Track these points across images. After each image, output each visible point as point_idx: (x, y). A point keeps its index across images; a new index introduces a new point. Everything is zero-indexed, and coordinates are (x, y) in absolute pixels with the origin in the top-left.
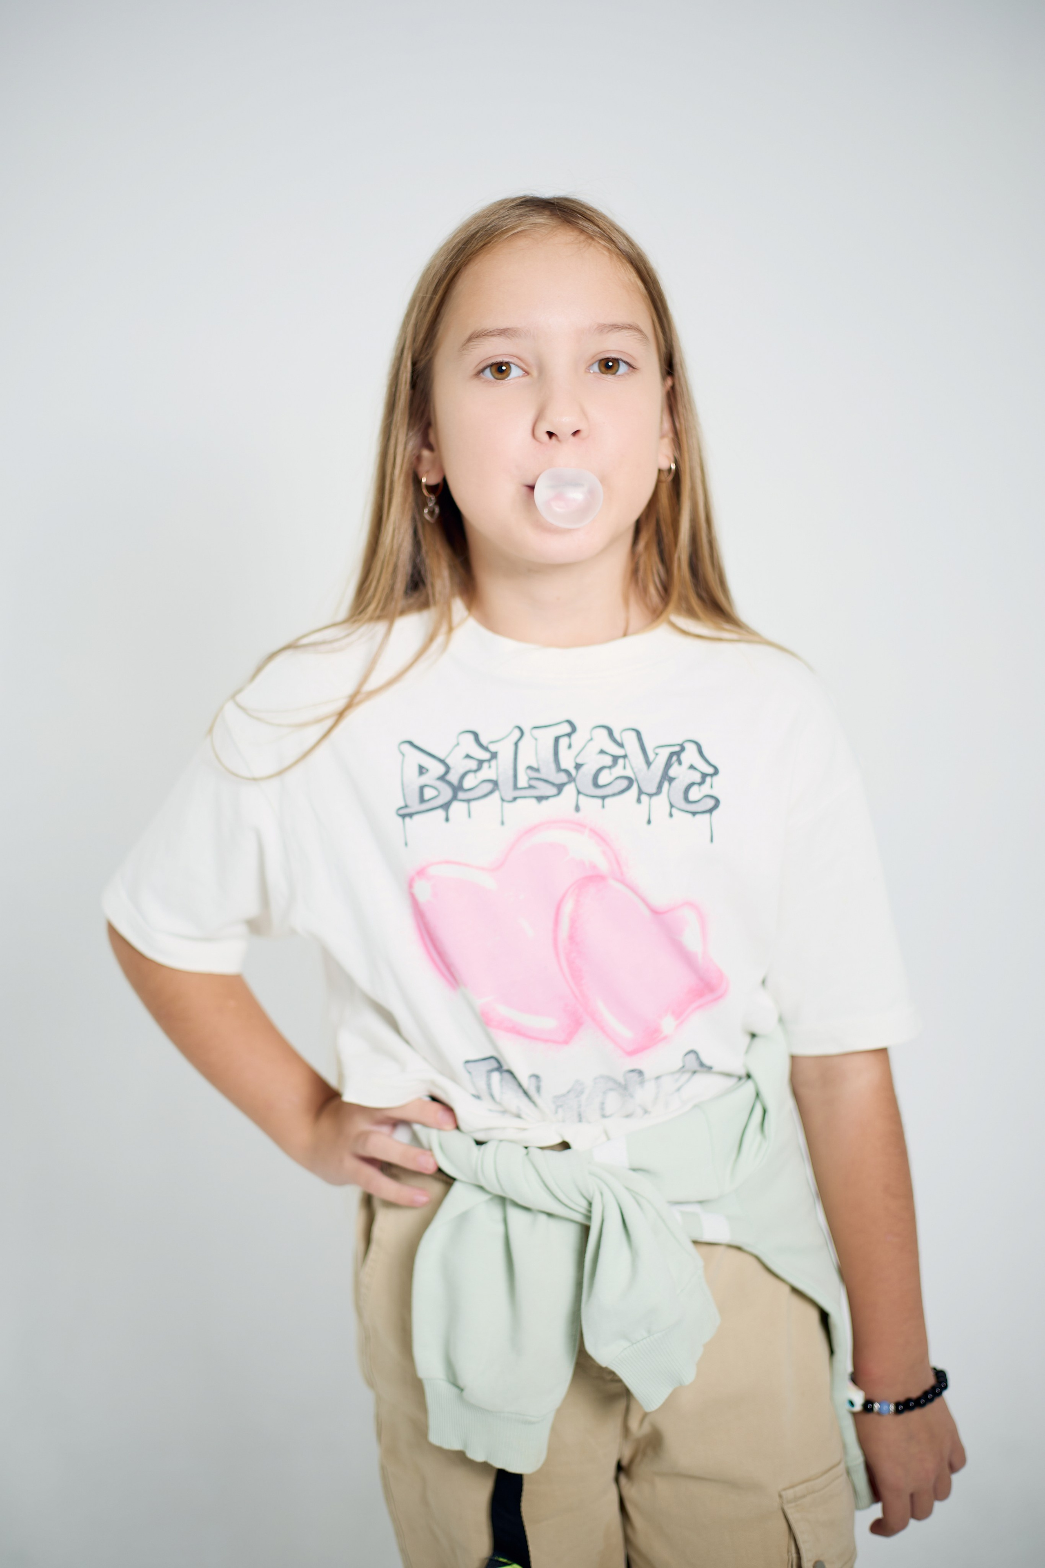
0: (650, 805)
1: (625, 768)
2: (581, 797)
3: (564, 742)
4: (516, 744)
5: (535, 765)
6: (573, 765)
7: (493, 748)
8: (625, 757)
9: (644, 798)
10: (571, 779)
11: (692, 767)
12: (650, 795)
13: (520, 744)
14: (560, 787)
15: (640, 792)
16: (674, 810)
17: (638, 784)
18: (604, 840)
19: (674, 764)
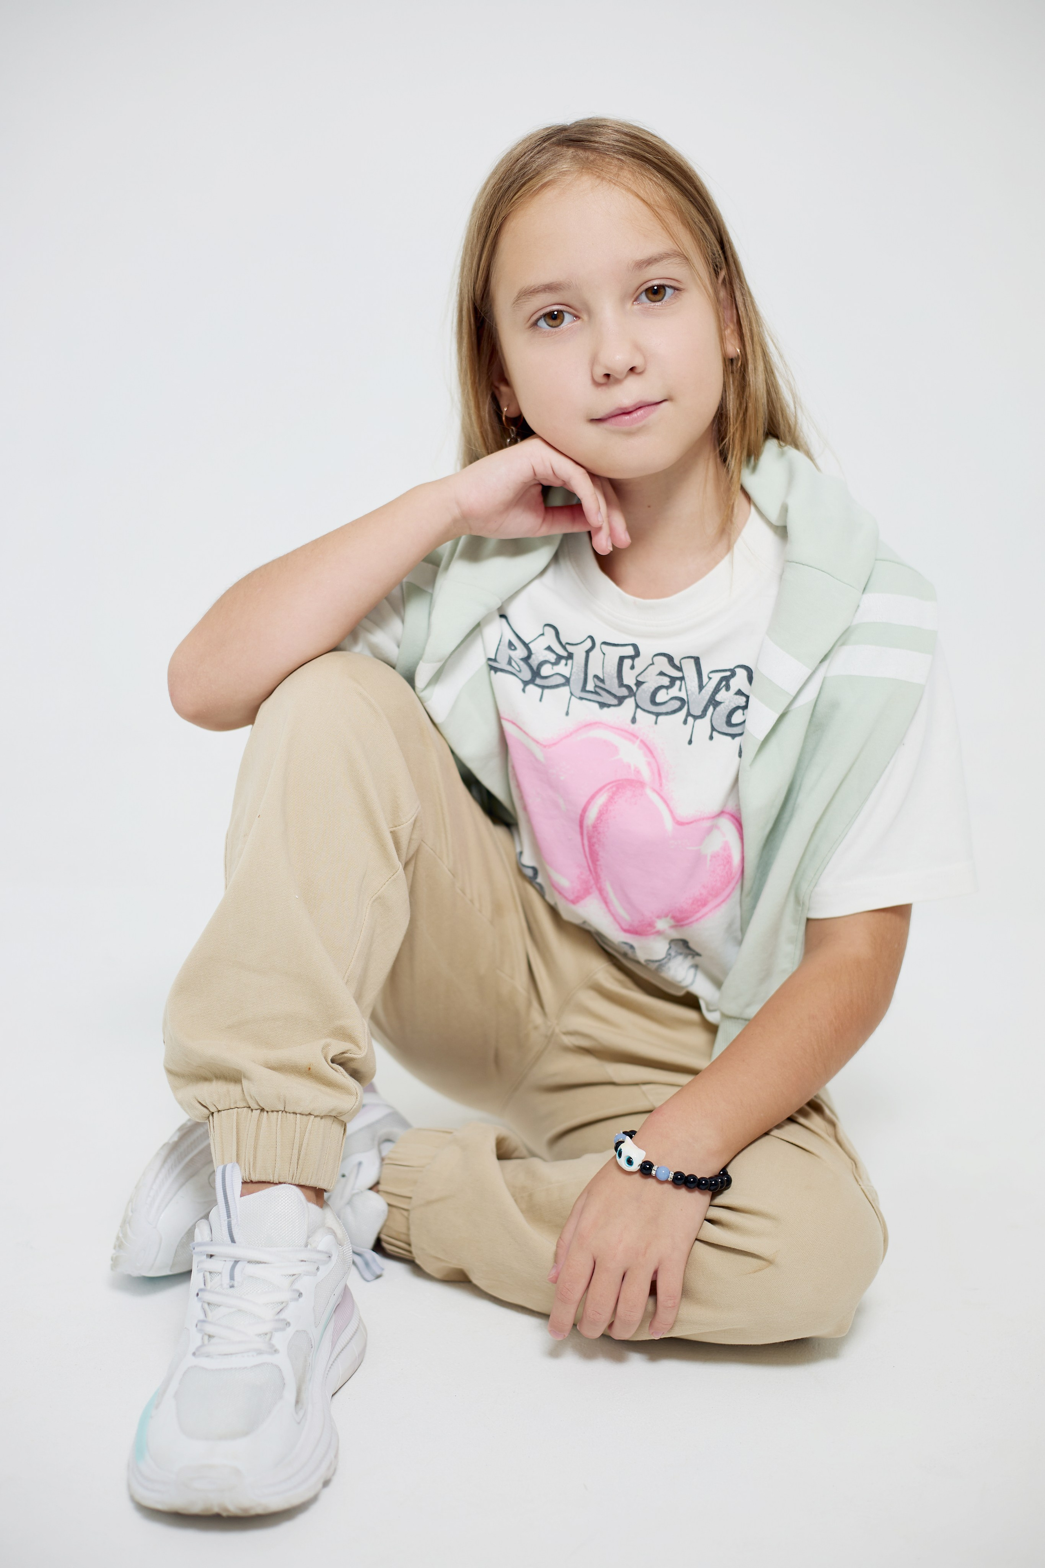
0: (694, 726)
1: (680, 690)
2: (639, 710)
3: (627, 663)
4: (588, 652)
5: (601, 676)
6: (635, 682)
7: (569, 648)
8: (682, 679)
9: (690, 719)
10: (631, 693)
11: (738, 692)
12: (696, 718)
13: (591, 654)
14: (621, 700)
15: (689, 714)
16: (715, 733)
17: (688, 706)
18: (651, 752)
19: (722, 688)
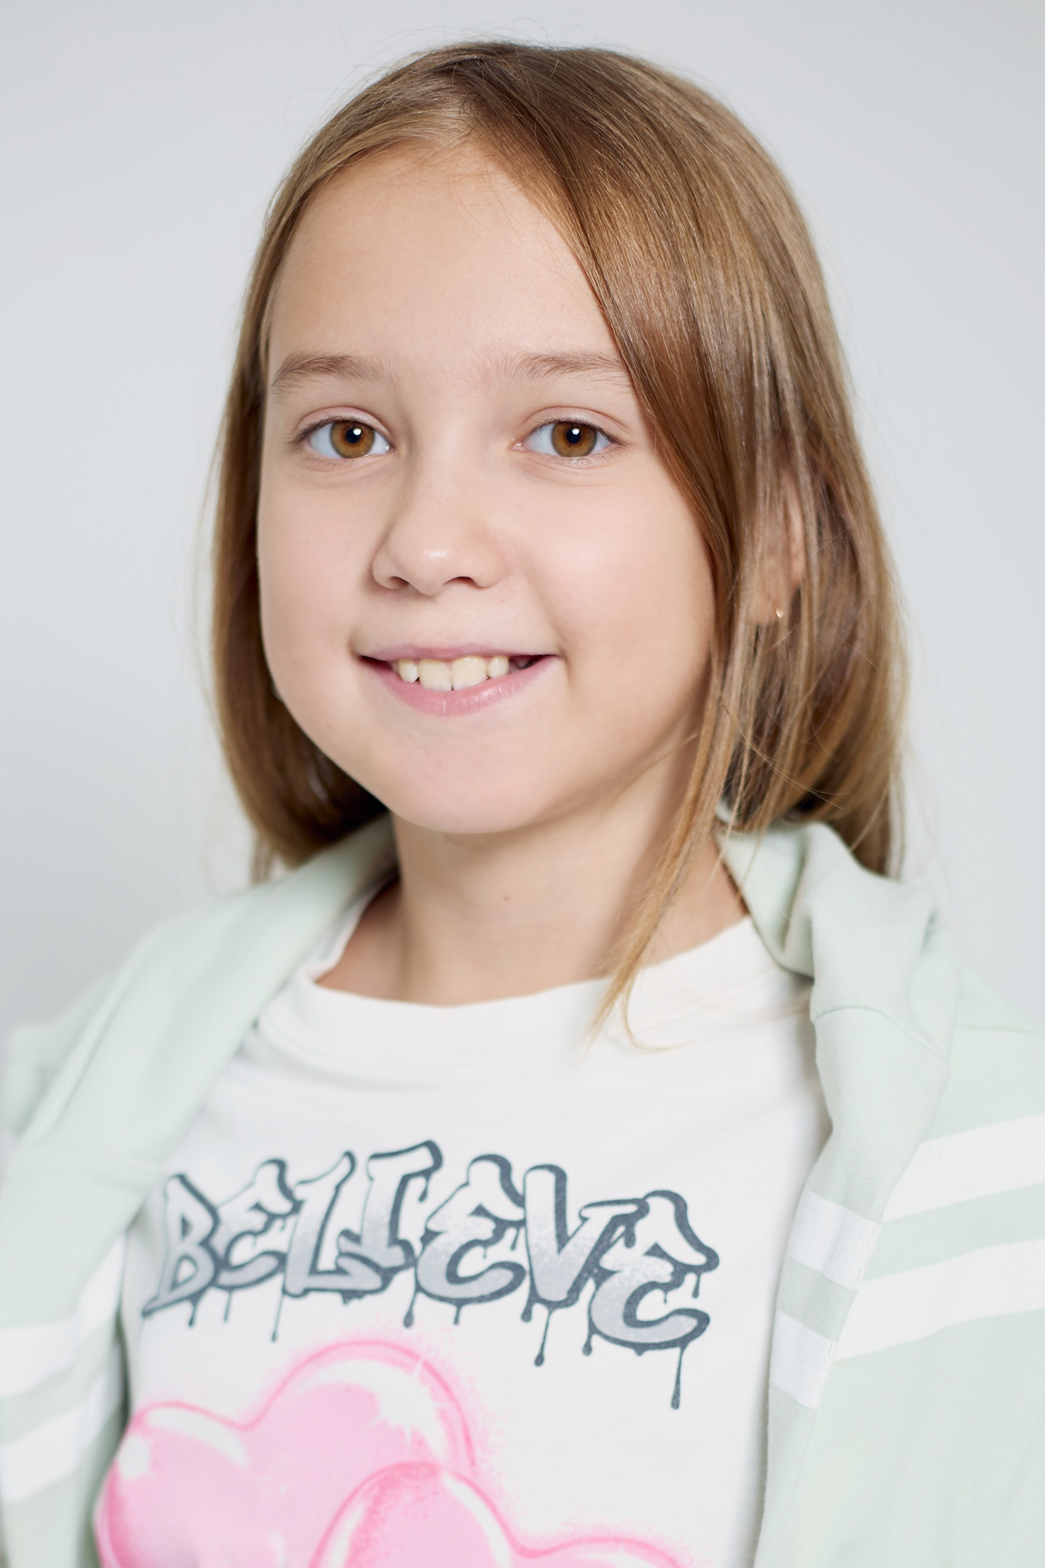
0: (547, 1325)
1: (513, 1247)
2: (421, 1297)
3: (416, 1186)
4: (338, 1188)
5: (355, 1229)
6: (421, 1232)
7: (300, 1193)
8: (521, 1224)
9: (539, 1310)
10: (411, 1260)
11: (656, 1251)
12: (552, 1306)
13: (346, 1189)
14: (387, 1275)
15: (534, 1297)
16: (596, 1340)
17: (532, 1280)
18: (447, 1389)
19: (616, 1241)
